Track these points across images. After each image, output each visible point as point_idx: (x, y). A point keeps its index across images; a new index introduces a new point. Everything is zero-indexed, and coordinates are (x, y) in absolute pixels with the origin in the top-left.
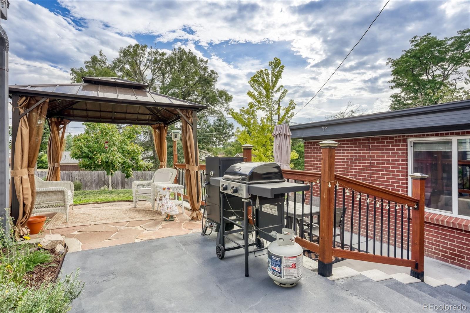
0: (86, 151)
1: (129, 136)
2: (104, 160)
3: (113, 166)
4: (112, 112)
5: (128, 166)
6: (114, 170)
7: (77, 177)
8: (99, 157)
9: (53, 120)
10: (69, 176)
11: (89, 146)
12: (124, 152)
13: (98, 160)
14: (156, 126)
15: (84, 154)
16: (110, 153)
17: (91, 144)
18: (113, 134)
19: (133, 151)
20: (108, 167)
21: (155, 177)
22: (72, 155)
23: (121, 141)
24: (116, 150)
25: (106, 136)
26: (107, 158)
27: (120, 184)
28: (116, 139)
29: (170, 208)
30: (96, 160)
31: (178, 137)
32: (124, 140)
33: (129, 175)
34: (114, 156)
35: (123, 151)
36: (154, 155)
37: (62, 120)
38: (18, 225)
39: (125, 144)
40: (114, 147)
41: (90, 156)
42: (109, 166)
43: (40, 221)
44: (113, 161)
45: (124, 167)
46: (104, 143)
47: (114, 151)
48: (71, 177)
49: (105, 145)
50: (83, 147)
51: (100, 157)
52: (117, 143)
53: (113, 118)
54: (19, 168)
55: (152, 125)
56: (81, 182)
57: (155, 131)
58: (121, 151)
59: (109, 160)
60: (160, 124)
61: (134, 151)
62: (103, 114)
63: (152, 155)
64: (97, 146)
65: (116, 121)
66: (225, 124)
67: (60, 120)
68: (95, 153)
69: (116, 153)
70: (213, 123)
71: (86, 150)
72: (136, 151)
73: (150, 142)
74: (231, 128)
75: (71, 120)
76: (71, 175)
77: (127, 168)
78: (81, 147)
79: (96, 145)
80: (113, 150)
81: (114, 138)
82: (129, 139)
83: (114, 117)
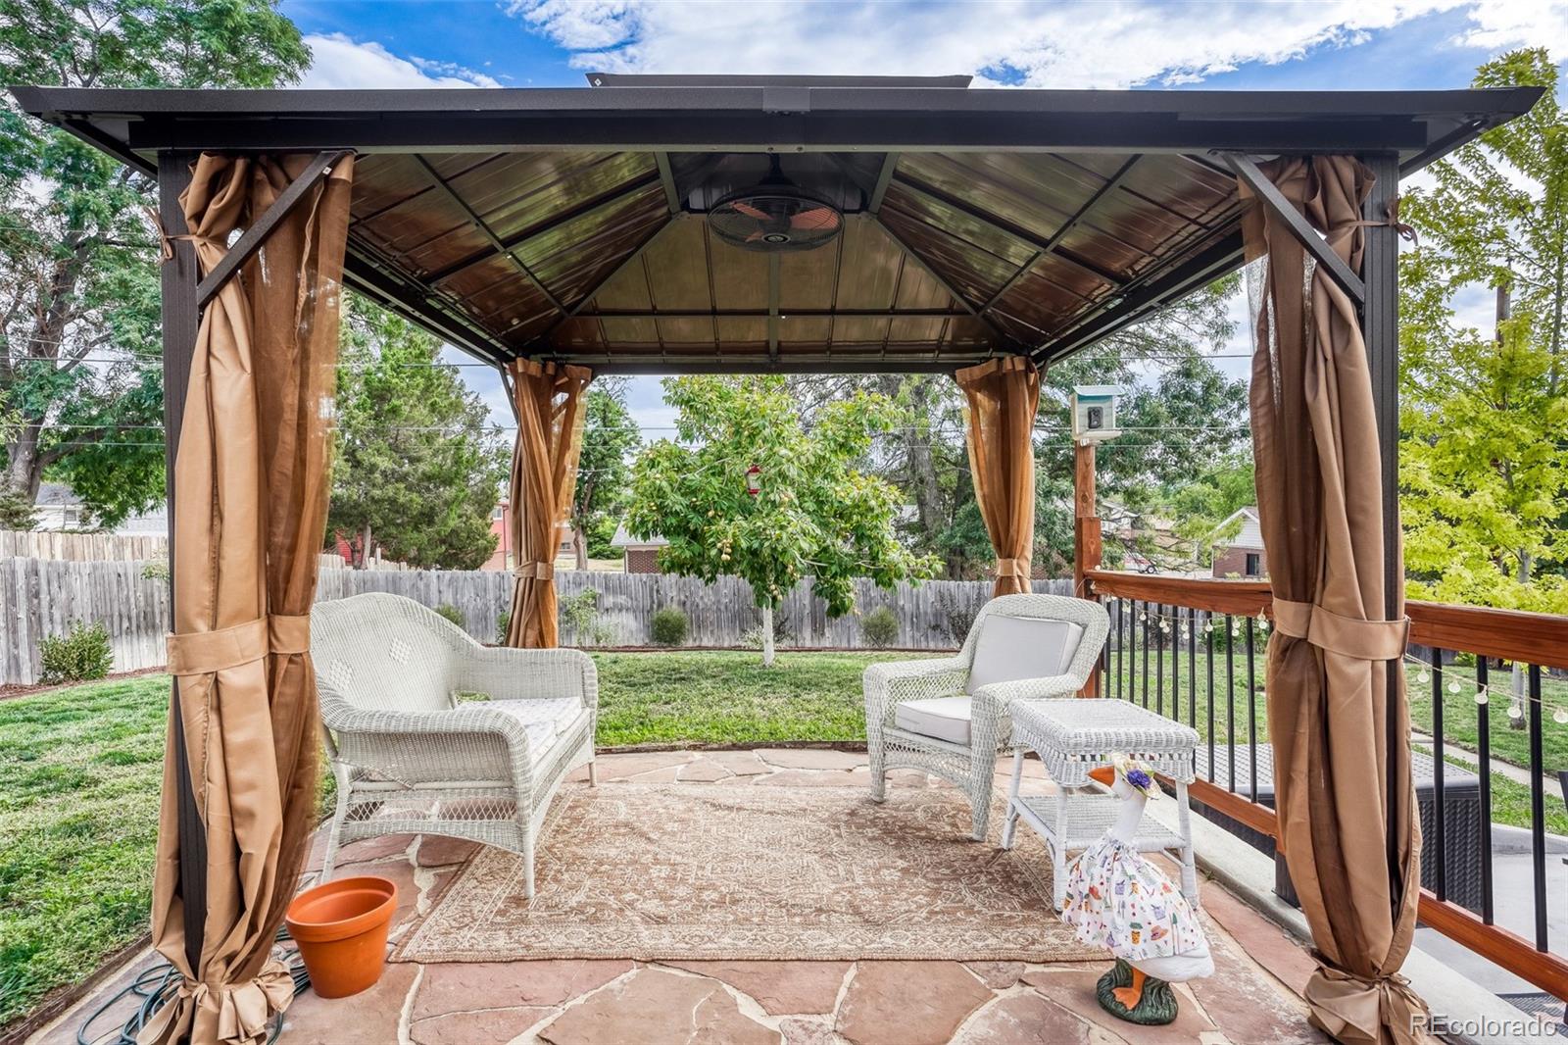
0: (678, 508)
1: (841, 440)
2: (744, 544)
3: (779, 568)
4: (765, 313)
5: (840, 566)
6: (783, 584)
7: (674, 594)
8: (724, 532)
9: (520, 369)
10: (652, 590)
11: (689, 487)
12: (822, 509)
13: (719, 545)
14: (977, 372)
15: (672, 521)
16: (768, 515)
17: (694, 478)
18: (779, 435)
19: (858, 507)
20: (759, 572)
21: (980, 642)
22: (630, 524)
23: (813, 460)
24: (791, 501)
25: (752, 443)
26: (755, 534)
27: (807, 621)
28: (791, 454)
29: (1155, 935)
30: (714, 545)
31: (1105, 421)
32: (824, 458)
33: (843, 603)
34: (782, 528)
35: (820, 503)
36: (922, 519)
37: (560, 368)
38: (210, 970)
39: (825, 477)
40: (782, 487)
41: (692, 528)
42: (762, 569)
43: (352, 933)
44: (780, 549)
45: (823, 570)
46: (747, 474)
47: (782, 504)
48: (658, 591)
49: (748, 483)
50: (668, 489)
51: (731, 532)
52: (793, 472)
53: (773, 346)
54: (202, 626)
55: (958, 372)
56: (685, 611)
57: (973, 403)
58: (811, 505)
59: (762, 545)
60: (1000, 360)
61: (862, 507)
62: (731, 331)
63: (915, 519)
64: (717, 486)
65: (785, 359)
66: (1210, 386)
67: (551, 370)
68: (711, 514)
69: (791, 513)
70: (1159, 386)
71: (676, 501)
72: (873, 503)
73: (909, 472)
74: (1235, 405)
75: (596, 370)
76: (655, 587)
77: (834, 576)
78: (660, 493)
79: (715, 482)
80: (778, 499)
81: (783, 451)
82: (841, 457)
83: (779, 343)
